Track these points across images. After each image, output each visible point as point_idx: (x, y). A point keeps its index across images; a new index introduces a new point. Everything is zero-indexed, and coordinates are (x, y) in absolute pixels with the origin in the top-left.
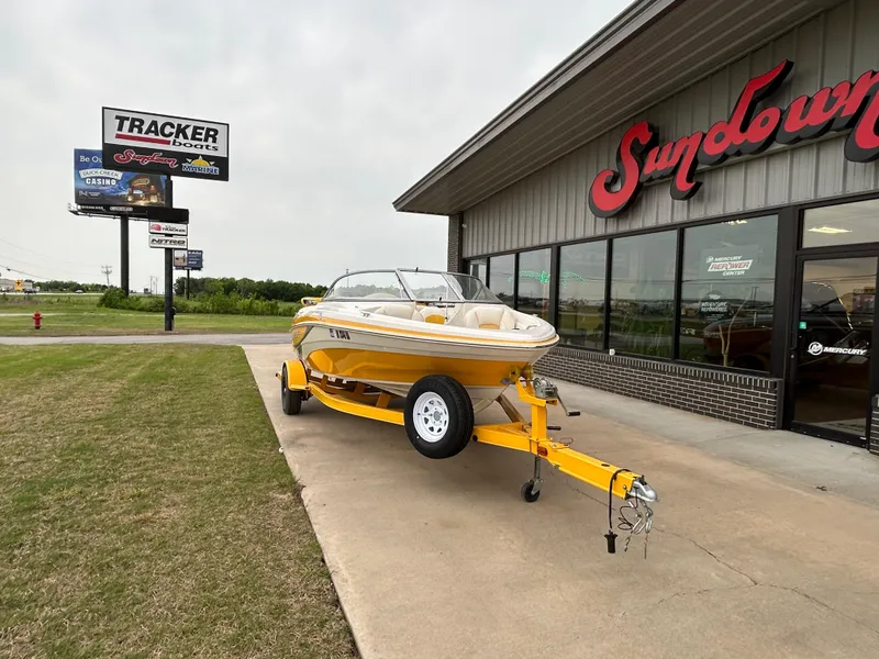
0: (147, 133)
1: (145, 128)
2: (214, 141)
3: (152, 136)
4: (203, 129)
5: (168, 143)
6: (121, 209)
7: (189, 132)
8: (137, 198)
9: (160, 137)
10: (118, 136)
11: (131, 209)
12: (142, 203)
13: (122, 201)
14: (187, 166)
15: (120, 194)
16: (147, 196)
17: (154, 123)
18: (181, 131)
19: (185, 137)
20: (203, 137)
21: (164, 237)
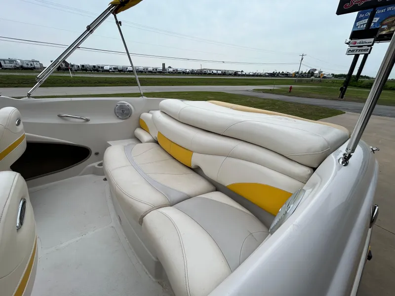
8: (383, 30)
12: (384, 33)
21: (356, 48)
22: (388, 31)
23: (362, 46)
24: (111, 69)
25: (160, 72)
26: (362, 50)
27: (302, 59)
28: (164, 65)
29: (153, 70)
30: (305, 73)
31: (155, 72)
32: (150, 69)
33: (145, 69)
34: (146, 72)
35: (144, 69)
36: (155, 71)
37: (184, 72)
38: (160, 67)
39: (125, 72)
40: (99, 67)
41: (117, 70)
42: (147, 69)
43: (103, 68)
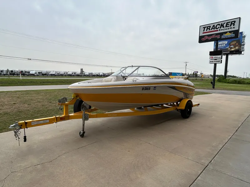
0: (211, 30)
1: (211, 28)
2: (234, 25)
3: (213, 30)
4: (230, 22)
5: (217, 31)
6: (226, 52)
7: (225, 25)
8: (231, 48)
9: (215, 30)
10: (203, 33)
11: (229, 52)
12: (233, 50)
13: (227, 50)
14: (223, 37)
15: (226, 48)
16: (235, 47)
17: (214, 26)
18: (222, 25)
19: (223, 27)
20: (230, 25)
21: (214, 60)
22: (235, 49)
23: (216, 59)
24: (36, 73)
25: (78, 75)
26: (217, 61)
27: (186, 65)
28: (82, 70)
29: (72, 73)
30: (191, 74)
31: (74, 76)
32: (70, 73)
33: (66, 73)
34: (66, 75)
35: (64, 73)
36: (74, 74)
37: (97, 75)
38: (79, 72)
39: (47, 75)
40: (26, 72)
41: (41, 74)
42: (67, 73)
43: (29, 72)
